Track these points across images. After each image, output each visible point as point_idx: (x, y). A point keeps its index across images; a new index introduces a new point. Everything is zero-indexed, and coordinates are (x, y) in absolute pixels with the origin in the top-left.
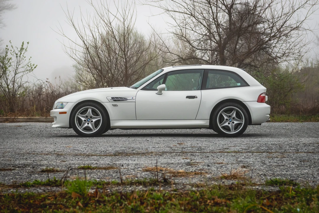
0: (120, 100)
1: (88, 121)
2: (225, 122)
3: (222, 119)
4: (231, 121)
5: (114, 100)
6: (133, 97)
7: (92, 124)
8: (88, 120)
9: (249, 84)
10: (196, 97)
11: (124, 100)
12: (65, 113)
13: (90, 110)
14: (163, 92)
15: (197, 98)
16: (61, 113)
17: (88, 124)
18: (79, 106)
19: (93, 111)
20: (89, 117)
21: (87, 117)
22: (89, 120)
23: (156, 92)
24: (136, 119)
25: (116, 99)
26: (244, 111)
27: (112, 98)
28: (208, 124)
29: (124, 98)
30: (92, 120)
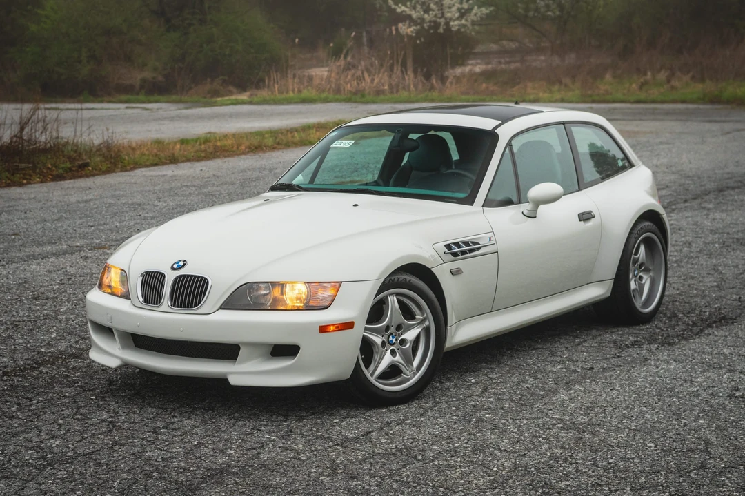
0: (464, 253)
4: (637, 275)
5: (455, 254)
7: (404, 354)
8: (391, 338)
9: (631, 160)
10: (592, 215)
11: (472, 250)
12: (348, 326)
13: (393, 302)
14: (542, 208)
15: (594, 217)
17: (393, 353)
20: (392, 330)
21: (387, 328)
22: (394, 340)
23: (526, 207)
24: (492, 308)
25: (460, 250)
27: (445, 246)
29: (475, 243)
30: (403, 337)
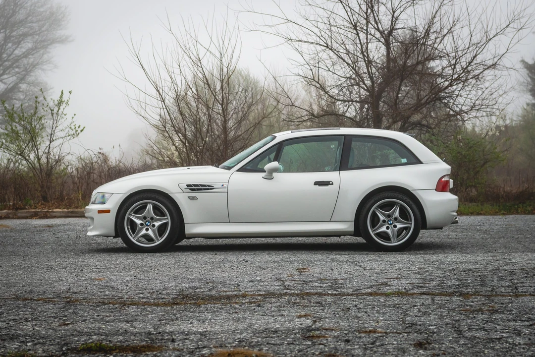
0: (201, 189)
1: (147, 225)
2: (381, 226)
3: (375, 221)
4: (391, 224)
5: (190, 189)
6: (223, 184)
7: (153, 231)
8: (147, 223)
9: (422, 160)
10: (331, 183)
11: (208, 189)
12: (108, 211)
13: (150, 207)
14: (274, 174)
16: (100, 212)
17: (147, 230)
18: (132, 200)
19: (155, 208)
20: (148, 219)
21: (145, 218)
22: (149, 224)
23: (263, 174)
24: (229, 222)
25: (194, 188)
26: (414, 206)
27: (188, 186)
28: (352, 229)
29: (209, 186)
30: (154, 223)
